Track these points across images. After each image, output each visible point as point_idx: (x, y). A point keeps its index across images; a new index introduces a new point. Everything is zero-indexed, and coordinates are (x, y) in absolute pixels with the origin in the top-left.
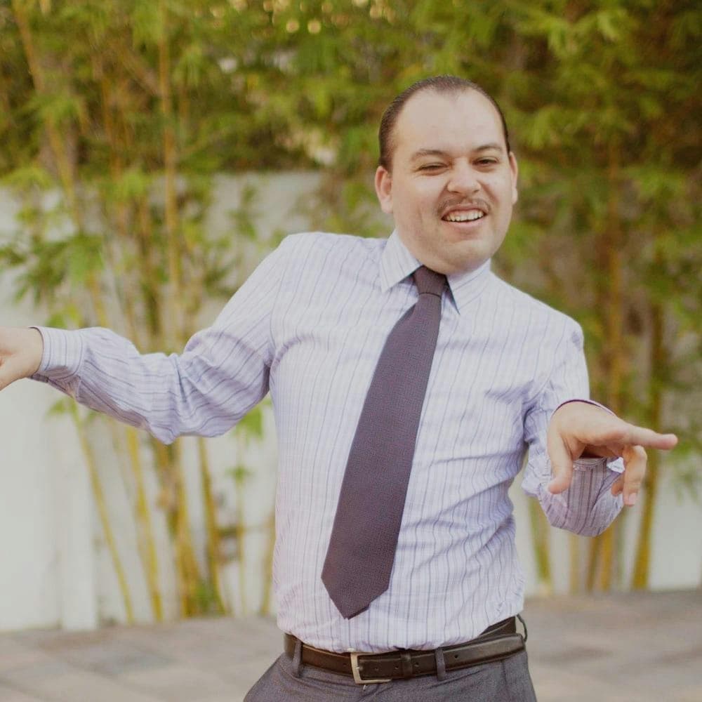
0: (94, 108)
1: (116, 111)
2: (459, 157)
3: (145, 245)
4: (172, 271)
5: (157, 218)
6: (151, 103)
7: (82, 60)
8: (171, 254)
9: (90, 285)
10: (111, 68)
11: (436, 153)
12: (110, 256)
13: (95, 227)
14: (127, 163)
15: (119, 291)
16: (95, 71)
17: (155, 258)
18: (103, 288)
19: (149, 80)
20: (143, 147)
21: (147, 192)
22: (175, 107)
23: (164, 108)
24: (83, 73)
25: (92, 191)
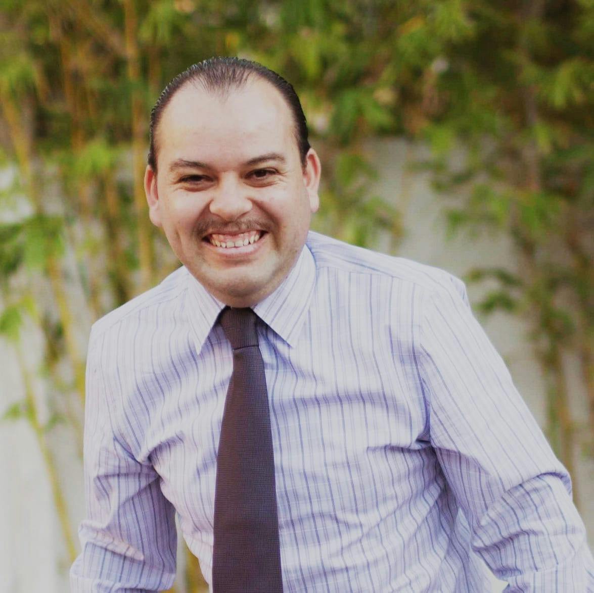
0: (53, 74)
1: (77, 77)
2: (225, 170)
3: (112, 227)
4: (143, 255)
5: (125, 195)
6: (117, 67)
7: (39, 20)
8: (141, 235)
9: (49, 272)
10: (71, 28)
11: (195, 165)
12: (72, 240)
13: (55, 207)
14: (90, 135)
15: (83, 279)
16: (53, 33)
17: (124, 241)
18: (66, 276)
19: (114, 40)
20: (109, 116)
21: (113, 167)
22: (145, 70)
23: (132, 73)
24: (39, 35)
25: (51, 168)
